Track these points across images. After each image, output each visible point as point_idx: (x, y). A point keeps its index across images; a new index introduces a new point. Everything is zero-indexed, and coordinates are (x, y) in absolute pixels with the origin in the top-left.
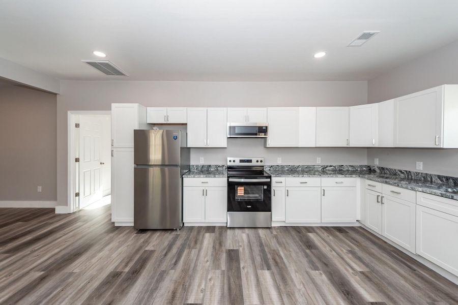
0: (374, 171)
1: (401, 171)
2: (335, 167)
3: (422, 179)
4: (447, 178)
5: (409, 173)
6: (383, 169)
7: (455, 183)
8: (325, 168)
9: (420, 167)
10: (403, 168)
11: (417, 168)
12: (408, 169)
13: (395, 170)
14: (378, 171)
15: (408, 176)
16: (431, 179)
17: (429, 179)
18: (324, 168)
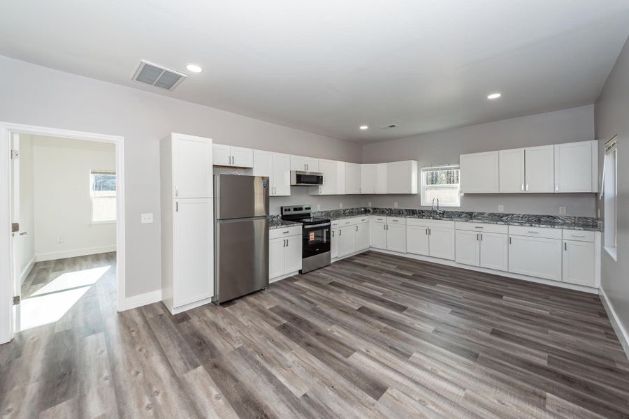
0: (369, 211)
4: (409, 210)
5: (391, 210)
6: (375, 209)
8: (345, 211)
9: (396, 206)
10: (388, 207)
12: (390, 208)
13: (383, 209)
14: (371, 211)
15: (390, 212)
16: (402, 211)
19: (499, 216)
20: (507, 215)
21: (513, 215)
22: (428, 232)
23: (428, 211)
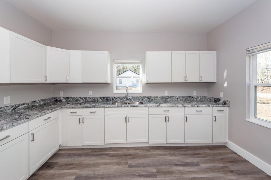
0: (60, 101)
1: (81, 98)
2: (28, 104)
3: (93, 100)
4: (104, 98)
5: (85, 98)
6: (68, 98)
7: (107, 99)
8: (17, 107)
9: (91, 94)
10: (82, 96)
11: (90, 95)
12: (85, 96)
13: (77, 98)
14: (64, 100)
15: (85, 100)
16: (97, 99)
17: (96, 100)
18: (15, 108)
19: (165, 98)
20: (170, 97)
21: (173, 97)
22: (127, 120)
23: (119, 98)
